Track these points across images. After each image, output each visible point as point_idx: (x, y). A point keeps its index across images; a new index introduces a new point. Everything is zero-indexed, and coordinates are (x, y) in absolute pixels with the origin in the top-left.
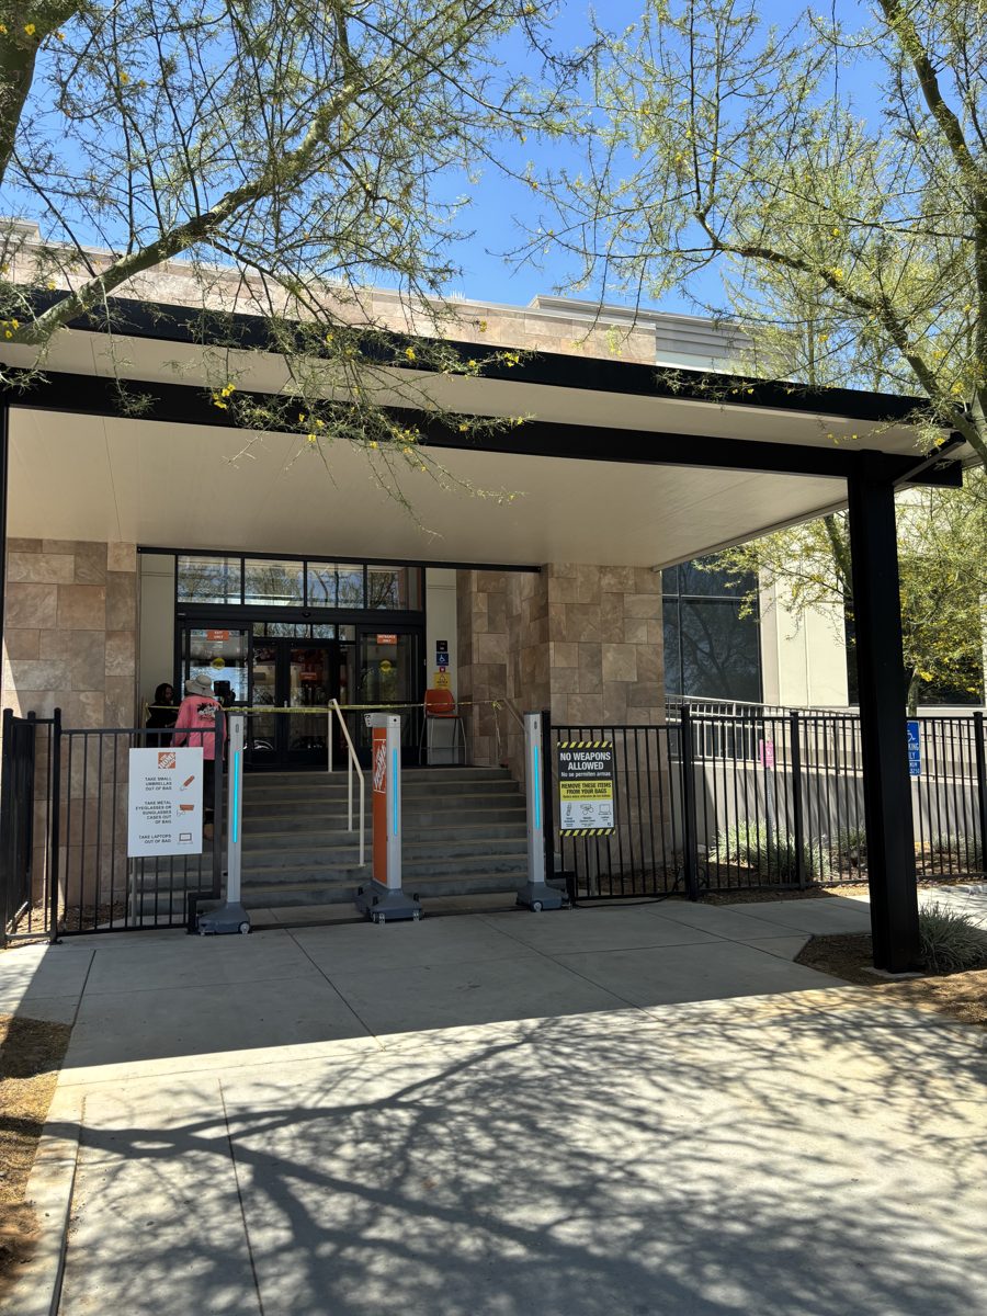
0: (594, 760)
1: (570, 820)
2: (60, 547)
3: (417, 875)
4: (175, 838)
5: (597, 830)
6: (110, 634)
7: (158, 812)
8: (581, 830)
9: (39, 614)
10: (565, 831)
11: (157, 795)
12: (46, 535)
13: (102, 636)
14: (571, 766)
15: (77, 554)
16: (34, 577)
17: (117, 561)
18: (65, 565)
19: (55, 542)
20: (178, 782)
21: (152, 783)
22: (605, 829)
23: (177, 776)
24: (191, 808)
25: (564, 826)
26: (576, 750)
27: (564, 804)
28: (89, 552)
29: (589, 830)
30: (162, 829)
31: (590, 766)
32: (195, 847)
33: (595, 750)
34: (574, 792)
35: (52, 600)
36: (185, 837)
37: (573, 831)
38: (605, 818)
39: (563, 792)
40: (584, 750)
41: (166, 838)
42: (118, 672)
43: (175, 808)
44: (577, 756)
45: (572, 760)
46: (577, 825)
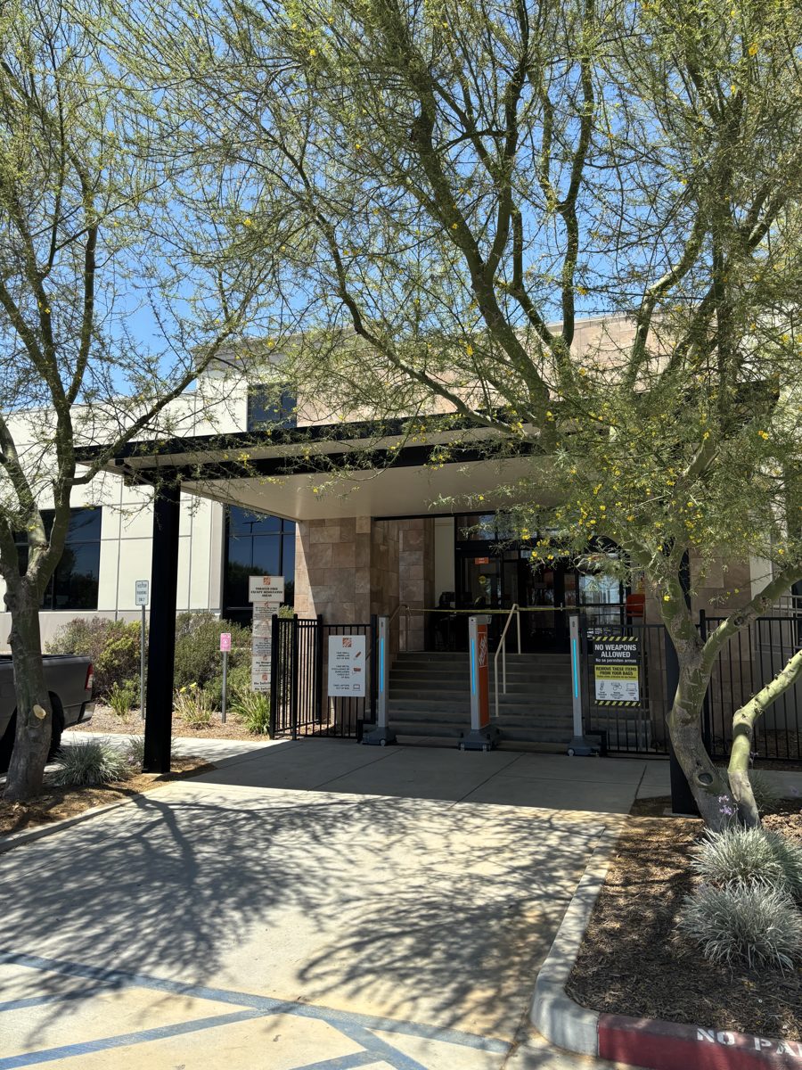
0: (622, 650)
1: (603, 694)
2: (334, 522)
3: (533, 726)
4: (351, 687)
5: (625, 702)
6: (358, 569)
7: (343, 671)
8: (612, 701)
9: (324, 561)
10: (599, 701)
11: (342, 662)
12: (327, 517)
13: (354, 570)
14: (603, 655)
15: (341, 526)
16: (322, 541)
17: (361, 527)
18: (335, 531)
19: (331, 520)
20: (353, 655)
21: (340, 655)
22: (632, 702)
23: (352, 652)
24: (359, 670)
25: (598, 697)
26: (608, 642)
27: (598, 682)
28: (347, 523)
29: (619, 702)
30: (345, 681)
31: (619, 655)
32: (361, 693)
33: (623, 643)
34: (606, 674)
35: (329, 552)
36: (356, 687)
37: (605, 701)
38: (632, 694)
39: (597, 673)
40: (614, 642)
41: (347, 687)
42: (361, 591)
43: (351, 670)
44: (608, 647)
45: (605, 650)
46: (609, 697)
